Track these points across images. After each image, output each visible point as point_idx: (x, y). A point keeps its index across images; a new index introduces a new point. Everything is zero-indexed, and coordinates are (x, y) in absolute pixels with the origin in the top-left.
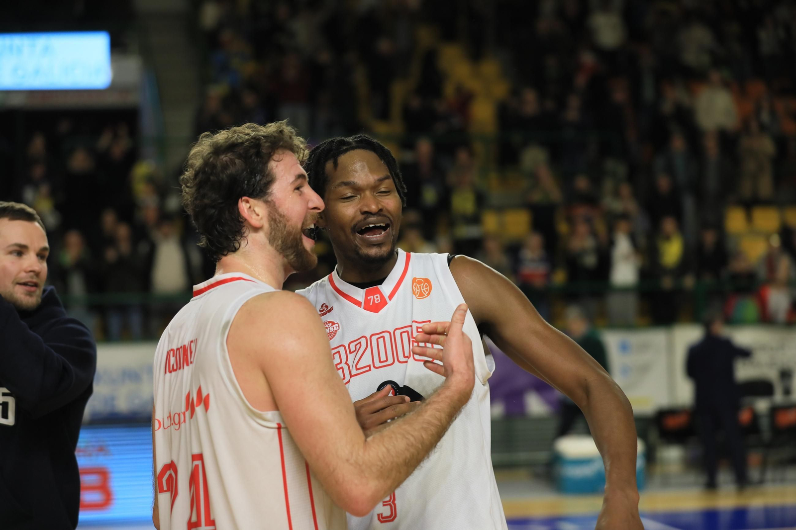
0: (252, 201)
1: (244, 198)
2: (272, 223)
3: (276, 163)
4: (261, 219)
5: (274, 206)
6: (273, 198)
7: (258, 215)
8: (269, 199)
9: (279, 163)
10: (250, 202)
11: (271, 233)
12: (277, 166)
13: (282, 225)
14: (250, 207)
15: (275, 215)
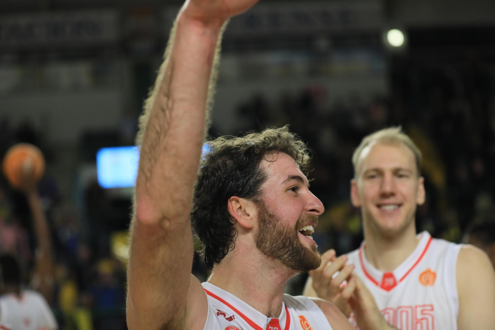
0: (243, 201)
1: (232, 197)
2: (262, 224)
3: (269, 163)
4: (252, 219)
5: (264, 206)
6: (262, 198)
7: (248, 215)
8: (259, 199)
9: (271, 163)
10: (240, 201)
11: (260, 235)
12: (269, 166)
13: (271, 226)
14: (240, 208)
15: (264, 216)
